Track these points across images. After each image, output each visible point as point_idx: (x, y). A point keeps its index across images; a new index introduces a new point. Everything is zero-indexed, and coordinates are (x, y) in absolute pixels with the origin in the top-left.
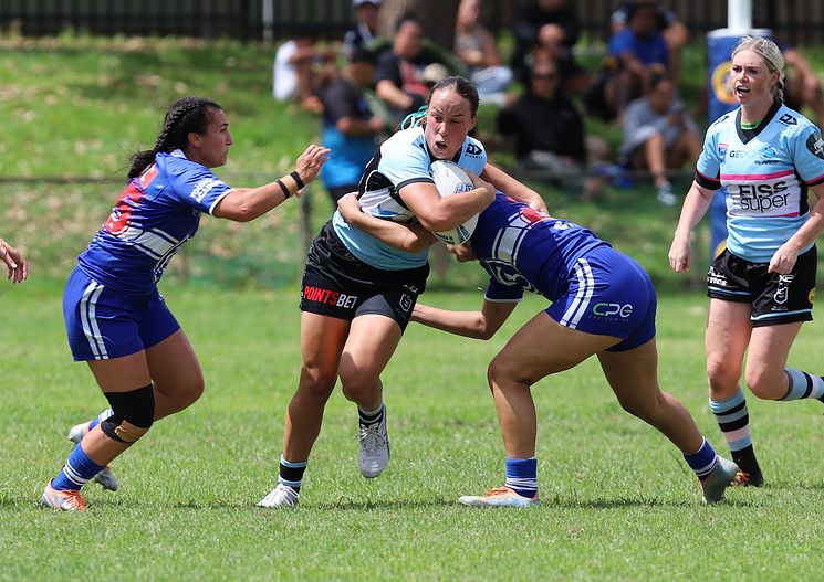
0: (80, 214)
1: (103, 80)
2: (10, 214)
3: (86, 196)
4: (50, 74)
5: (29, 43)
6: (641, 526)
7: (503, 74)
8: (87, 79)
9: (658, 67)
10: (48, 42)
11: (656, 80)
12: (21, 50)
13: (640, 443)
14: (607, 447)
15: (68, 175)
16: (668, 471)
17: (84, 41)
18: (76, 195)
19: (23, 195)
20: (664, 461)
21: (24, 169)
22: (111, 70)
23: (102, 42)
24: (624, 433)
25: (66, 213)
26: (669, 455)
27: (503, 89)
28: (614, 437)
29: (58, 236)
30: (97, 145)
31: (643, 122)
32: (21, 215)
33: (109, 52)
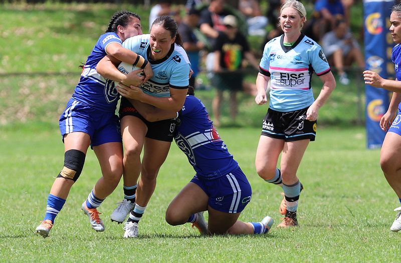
0: (56, 90)
1: (66, 24)
2: (20, 91)
3: (59, 82)
4: (40, 22)
5: (30, 6)
6: (331, 242)
7: (263, 20)
8: (58, 24)
9: (339, 17)
10: (39, 6)
11: (338, 23)
12: (26, 11)
13: (331, 201)
14: (315, 203)
15: (50, 71)
16: (345, 215)
17: (57, 5)
18: (53, 81)
19: (28, 82)
20: (343, 210)
21: (28, 69)
22: (70, 20)
23: (65, 6)
24: (323, 196)
25: (49, 91)
26: (345, 207)
27: (263, 27)
28: (318, 199)
29: (45, 101)
30: (64, 57)
31: (331, 43)
32: (26, 91)
33: (70, 11)
